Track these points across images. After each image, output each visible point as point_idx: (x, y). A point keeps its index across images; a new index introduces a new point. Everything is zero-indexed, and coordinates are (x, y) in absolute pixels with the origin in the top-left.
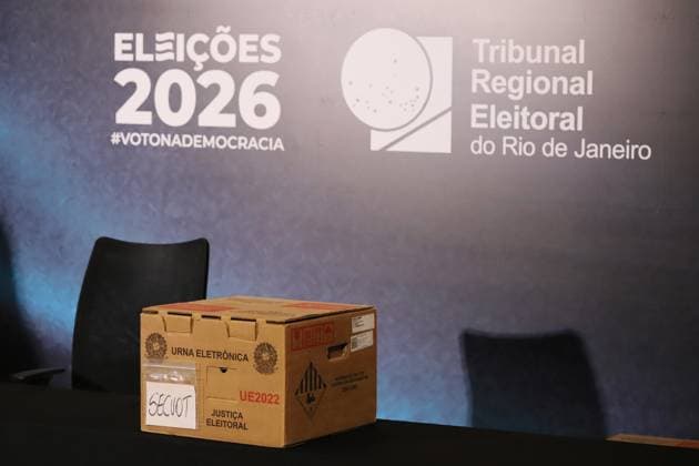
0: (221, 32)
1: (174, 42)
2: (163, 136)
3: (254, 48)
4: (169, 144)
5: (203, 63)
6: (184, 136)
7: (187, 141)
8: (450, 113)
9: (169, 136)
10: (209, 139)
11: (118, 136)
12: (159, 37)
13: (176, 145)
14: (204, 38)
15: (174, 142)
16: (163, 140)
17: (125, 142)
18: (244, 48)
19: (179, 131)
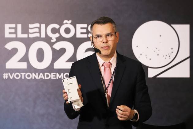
0: (66, 23)
1: (40, 28)
2: (33, 74)
3: (85, 31)
4: (37, 77)
5: (56, 38)
6: (46, 74)
7: (48, 76)
8: (189, 60)
9: (37, 74)
10: (60, 75)
11: (7, 75)
12: (31, 26)
13: (41, 78)
14: (57, 26)
15: (40, 77)
16: (34, 76)
17: (11, 78)
18: (79, 31)
19: (43, 71)
